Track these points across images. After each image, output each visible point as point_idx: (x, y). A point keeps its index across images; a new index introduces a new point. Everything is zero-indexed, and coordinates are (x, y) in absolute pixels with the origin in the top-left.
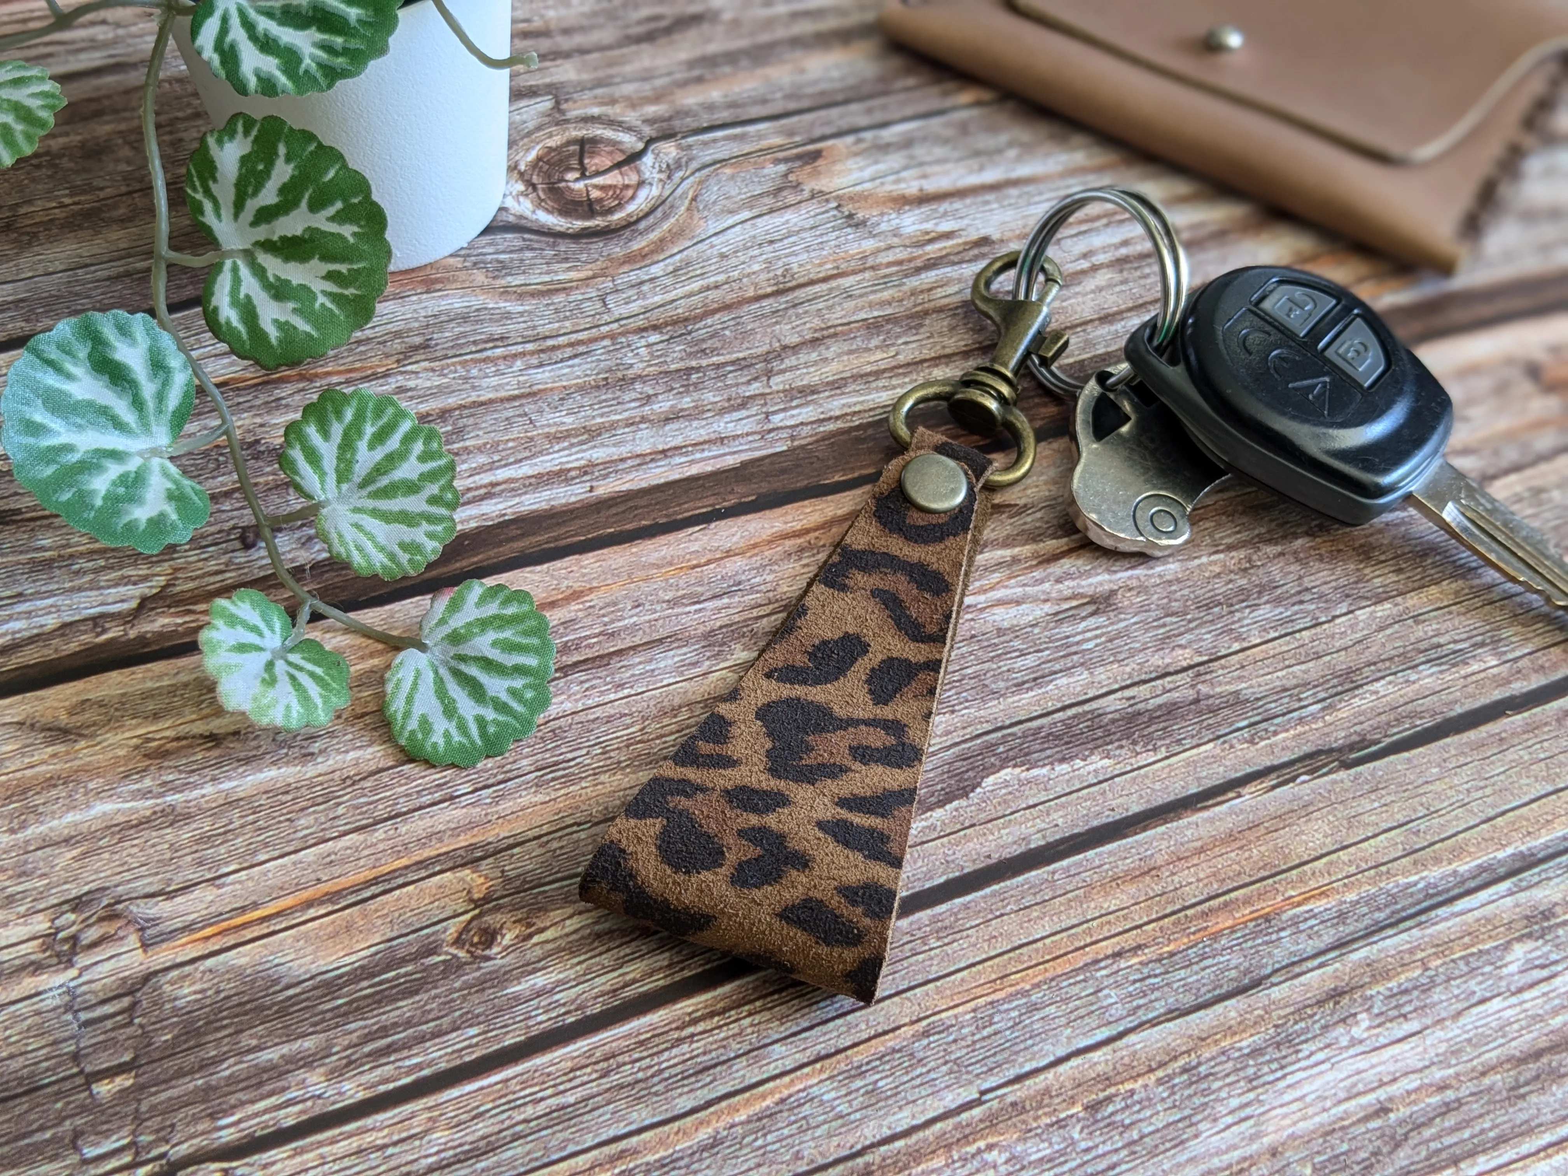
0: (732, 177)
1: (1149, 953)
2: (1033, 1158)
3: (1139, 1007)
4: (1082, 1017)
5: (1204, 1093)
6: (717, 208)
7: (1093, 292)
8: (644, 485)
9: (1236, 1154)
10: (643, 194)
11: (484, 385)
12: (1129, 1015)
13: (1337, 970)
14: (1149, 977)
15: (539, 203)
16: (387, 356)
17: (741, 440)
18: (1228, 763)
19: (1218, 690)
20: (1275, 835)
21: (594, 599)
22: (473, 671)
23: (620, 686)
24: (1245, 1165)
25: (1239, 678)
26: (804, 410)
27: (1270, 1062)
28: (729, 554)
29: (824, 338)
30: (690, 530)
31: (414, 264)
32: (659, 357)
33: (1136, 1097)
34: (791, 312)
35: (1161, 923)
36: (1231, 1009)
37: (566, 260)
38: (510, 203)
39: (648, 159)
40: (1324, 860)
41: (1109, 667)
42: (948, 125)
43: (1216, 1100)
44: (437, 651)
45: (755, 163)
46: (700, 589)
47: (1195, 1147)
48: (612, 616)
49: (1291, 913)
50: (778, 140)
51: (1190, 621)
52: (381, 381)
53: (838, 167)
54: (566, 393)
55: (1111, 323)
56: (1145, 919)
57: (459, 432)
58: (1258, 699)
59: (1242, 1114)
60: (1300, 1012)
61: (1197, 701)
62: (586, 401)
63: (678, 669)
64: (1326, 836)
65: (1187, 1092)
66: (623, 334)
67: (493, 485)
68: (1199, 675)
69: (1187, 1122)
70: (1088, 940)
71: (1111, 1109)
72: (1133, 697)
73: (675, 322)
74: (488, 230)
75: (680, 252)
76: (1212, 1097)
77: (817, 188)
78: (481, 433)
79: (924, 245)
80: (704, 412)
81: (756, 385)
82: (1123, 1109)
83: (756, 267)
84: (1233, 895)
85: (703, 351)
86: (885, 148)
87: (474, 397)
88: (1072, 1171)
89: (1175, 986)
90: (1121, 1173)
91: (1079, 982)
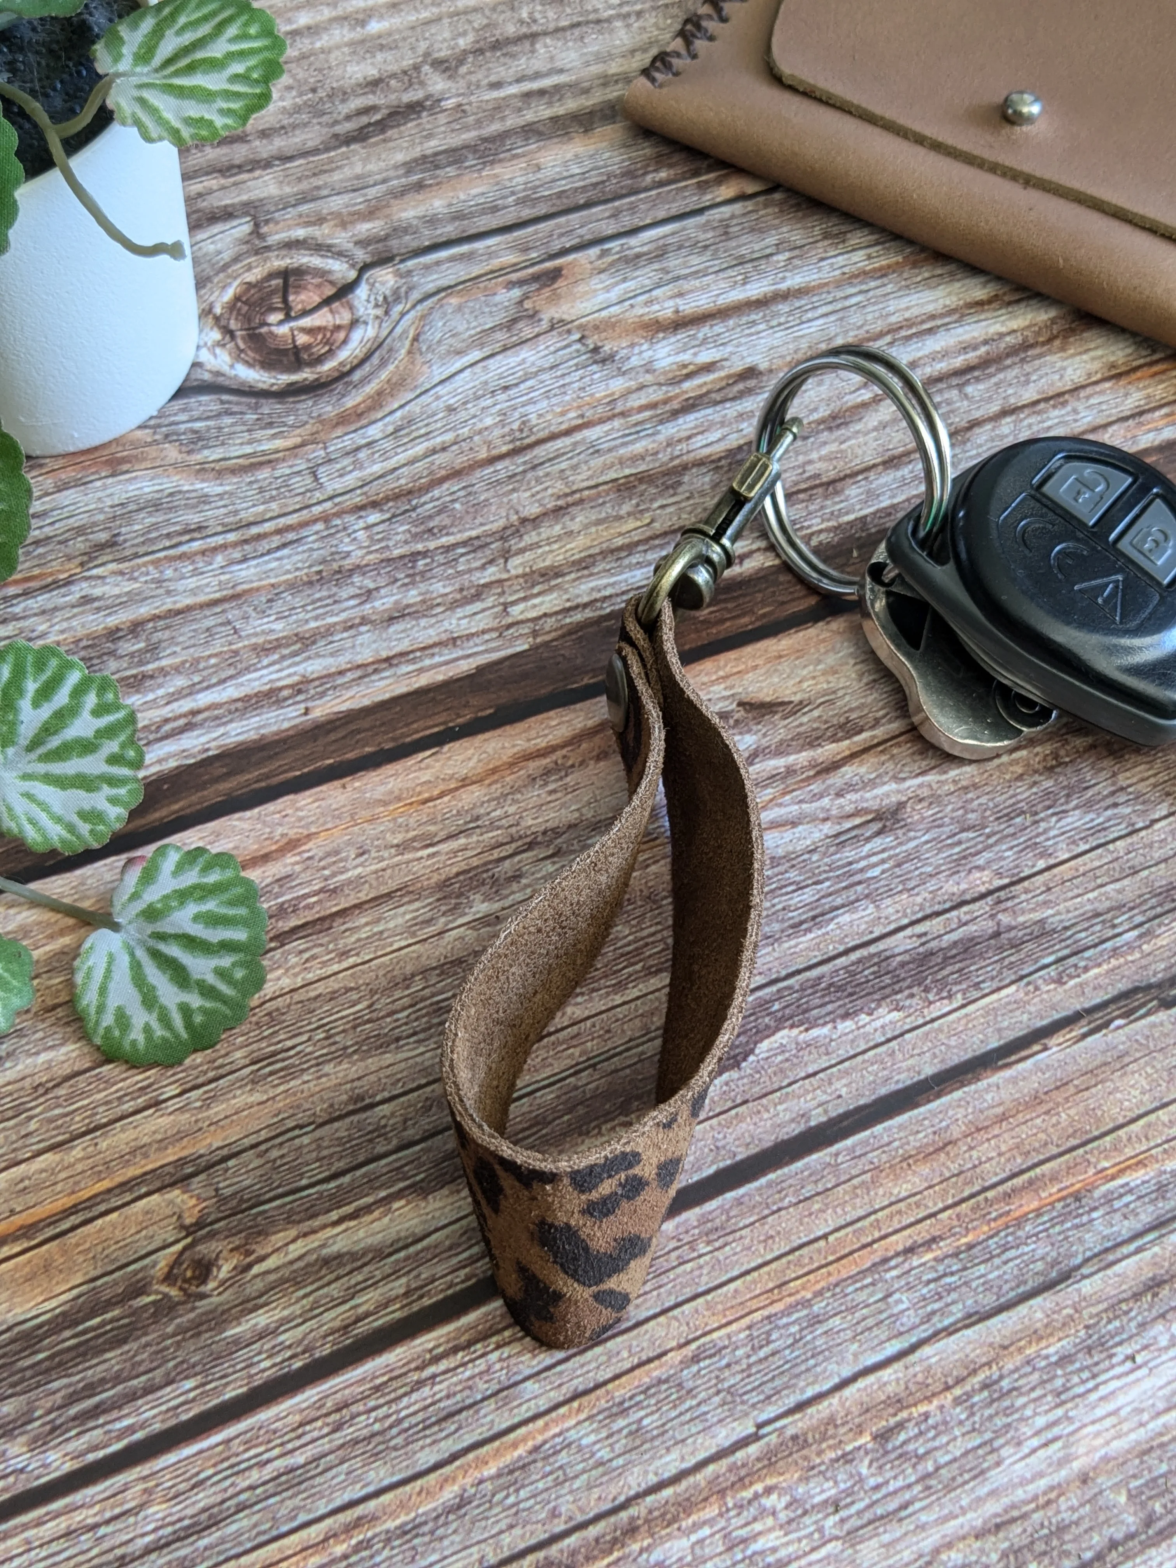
0: (459, 309)
1: (945, 1247)
2: (817, 1500)
3: (934, 1313)
4: (870, 1329)
5: (1007, 1412)
6: (443, 349)
7: (875, 429)
8: (366, 702)
9: (1043, 1483)
10: (357, 335)
11: (181, 589)
12: (922, 1323)
13: (1155, 1255)
14: (945, 1275)
15: (238, 355)
16: (69, 558)
17: (477, 640)
18: (1032, 1009)
19: (1021, 919)
20: (1086, 1094)
21: (313, 848)
22: (174, 951)
23: (344, 954)
24: (1053, 1495)
25: (1045, 903)
26: (548, 598)
27: (1081, 1370)
28: (465, 782)
29: (568, 506)
30: (421, 755)
31: (96, 442)
32: (380, 541)
33: (931, 1421)
34: (530, 475)
35: (958, 1209)
36: (1038, 1309)
37: (270, 425)
38: (205, 356)
39: (362, 292)
40: (1141, 1122)
41: (897, 898)
42: (704, 228)
43: (1022, 1419)
44: (132, 929)
45: (486, 288)
46: (432, 828)
47: (997, 1478)
48: (334, 868)
49: (1104, 1188)
50: (511, 258)
51: (989, 836)
52: (63, 590)
53: (581, 288)
54: (275, 593)
55: (897, 467)
56: (941, 1205)
57: (153, 649)
58: (1066, 928)
59: (1049, 1435)
60: (1114, 1309)
61: (997, 935)
62: (298, 601)
63: (410, 929)
64: (1143, 1093)
65: (987, 1412)
66: (338, 515)
67: (194, 713)
68: (999, 902)
69: (988, 1448)
70: (877, 1235)
71: (903, 1437)
72: (925, 934)
73: (397, 497)
74: (181, 393)
75: (401, 407)
76: (1016, 1416)
77: (557, 316)
78: (178, 649)
79: (680, 382)
80: (432, 607)
81: (492, 569)
82: (916, 1437)
83: (489, 421)
84: (1038, 1170)
85: (430, 530)
86: (634, 261)
87: (169, 604)
88: (859, 1513)
89: (974, 1285)
90: (914, 1513)
91: (866, 1286)
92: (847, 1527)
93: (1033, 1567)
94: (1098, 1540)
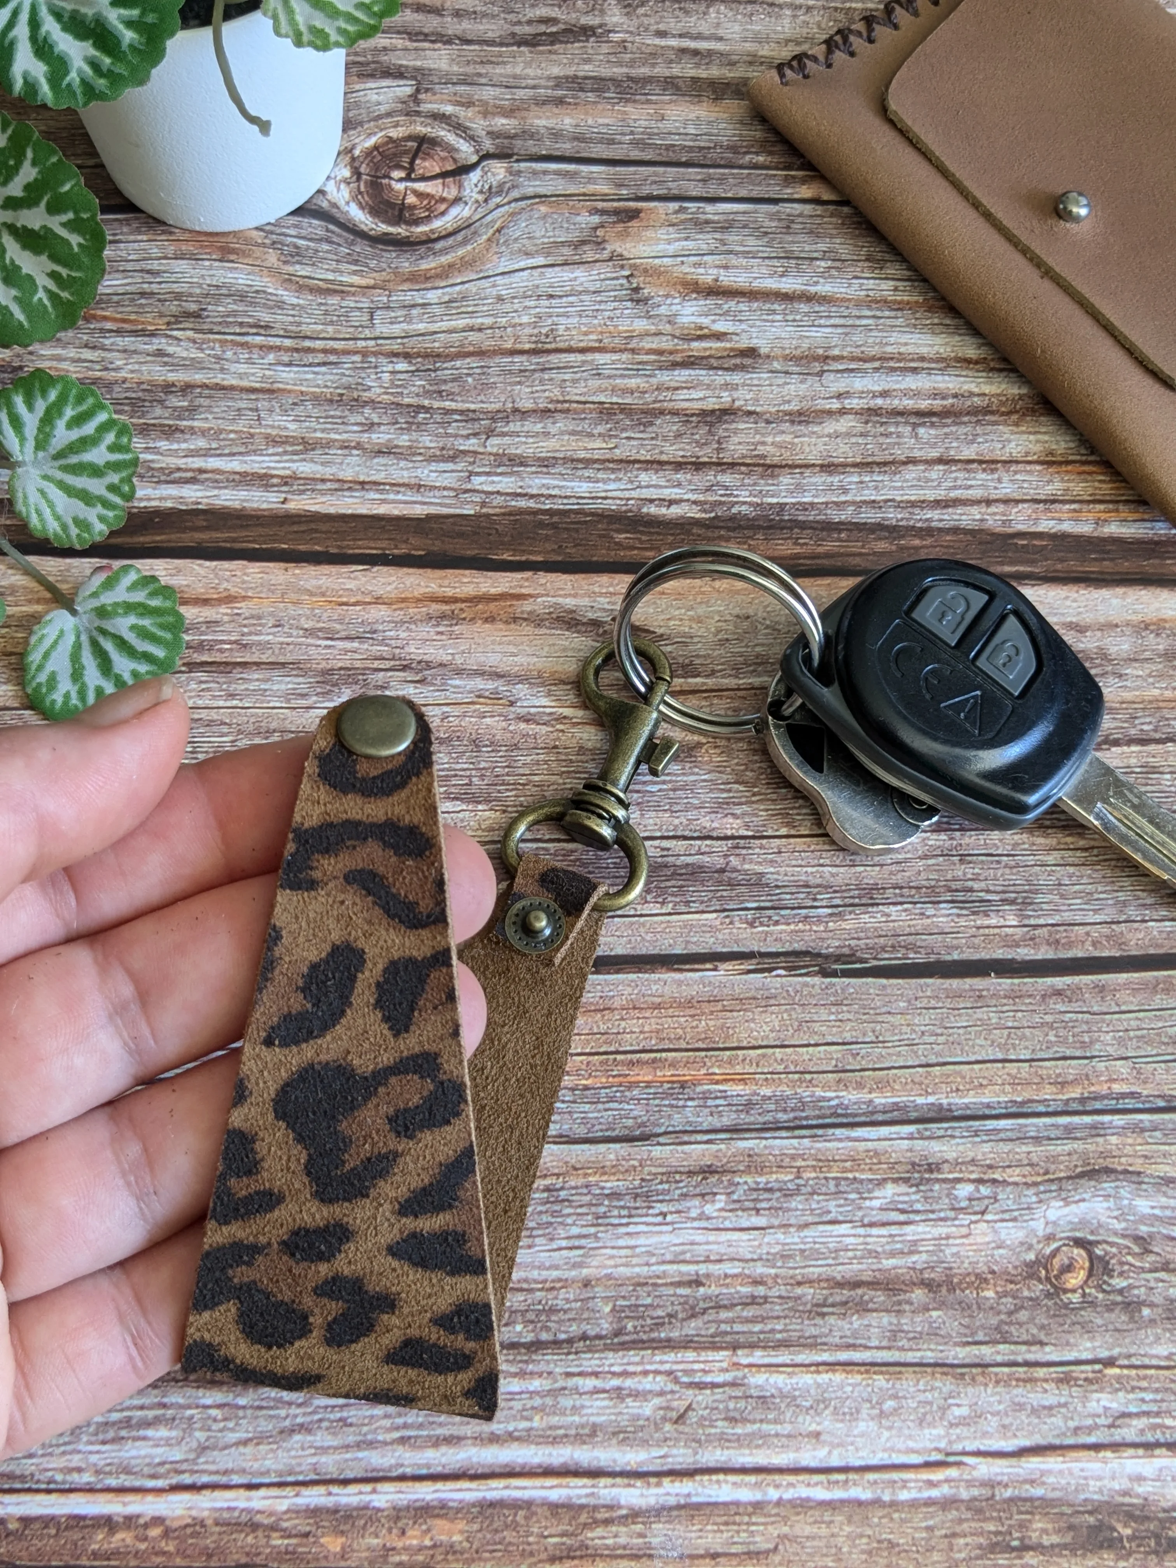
0: (544, 217)
5: (554, 1214)
6: (516, 246)
7: (829, 436)
8: (332, 510)
9: (555, 1274)
10: (454, 211)
11: (233, 370)
13: (720, 1150)
15: (356, 196)
16: (161, 315)
17: (437, 493)
18: (720, 937)
19: (747, 867)
20: (729, 1014)
21: (244, 608)
22: (108, 646)
23: (232, 696)
24: (558, 1285)
25: (772, 861)
26: (506, 480)
27: (623, 1207)
28: (378, 601)
29: (556, 411)
30: (354, 567)
31: (219, 229)
32: (398, 386)
34: (537, 375)
35: (591, 1058)
36: (611, 1152)
37: (356, 262)
38: (330, 188)
39: (475, 176)
40: (759, 1051)
41: (660, 814)
42: (772, 216)
43: (561, 1223)
44: (85, 618)
45: (573, 207)
46: (338, 627)
48: (252, 629)
49: (706, 1087)
50: (604, 188)
51: (754, 795)
52: (146, 339)
53: (649, 233)
54: (302, 399)
55: (831, 473)
56: (579, 1050)
57: (192, 410)
58: (777, 887)
59: (577, 1243)
60: (670, 1175)
61: (722, 871)
62: (315, 412)
63: (287, 696)
64: (772, 1031)
65: (540, 1208)
66: (375, 354)
67: (201, 471)
68: (737, 847)
72: (668, 849)
73: (427, 355)
74: (299, 211)
75: (463, 283)
76: (560, 1220)
77: (619, 250)
78: (210, 417)
79: (693, 340)
80: (414, 454)
81: (473, 441)
83: (525, 319)
84: (664, 1055)
85: (440, 392)
86: (701, 225)
87: (219, 379)
89: (576, 1116)
93: (519, 1328)
94: (574, 1329)
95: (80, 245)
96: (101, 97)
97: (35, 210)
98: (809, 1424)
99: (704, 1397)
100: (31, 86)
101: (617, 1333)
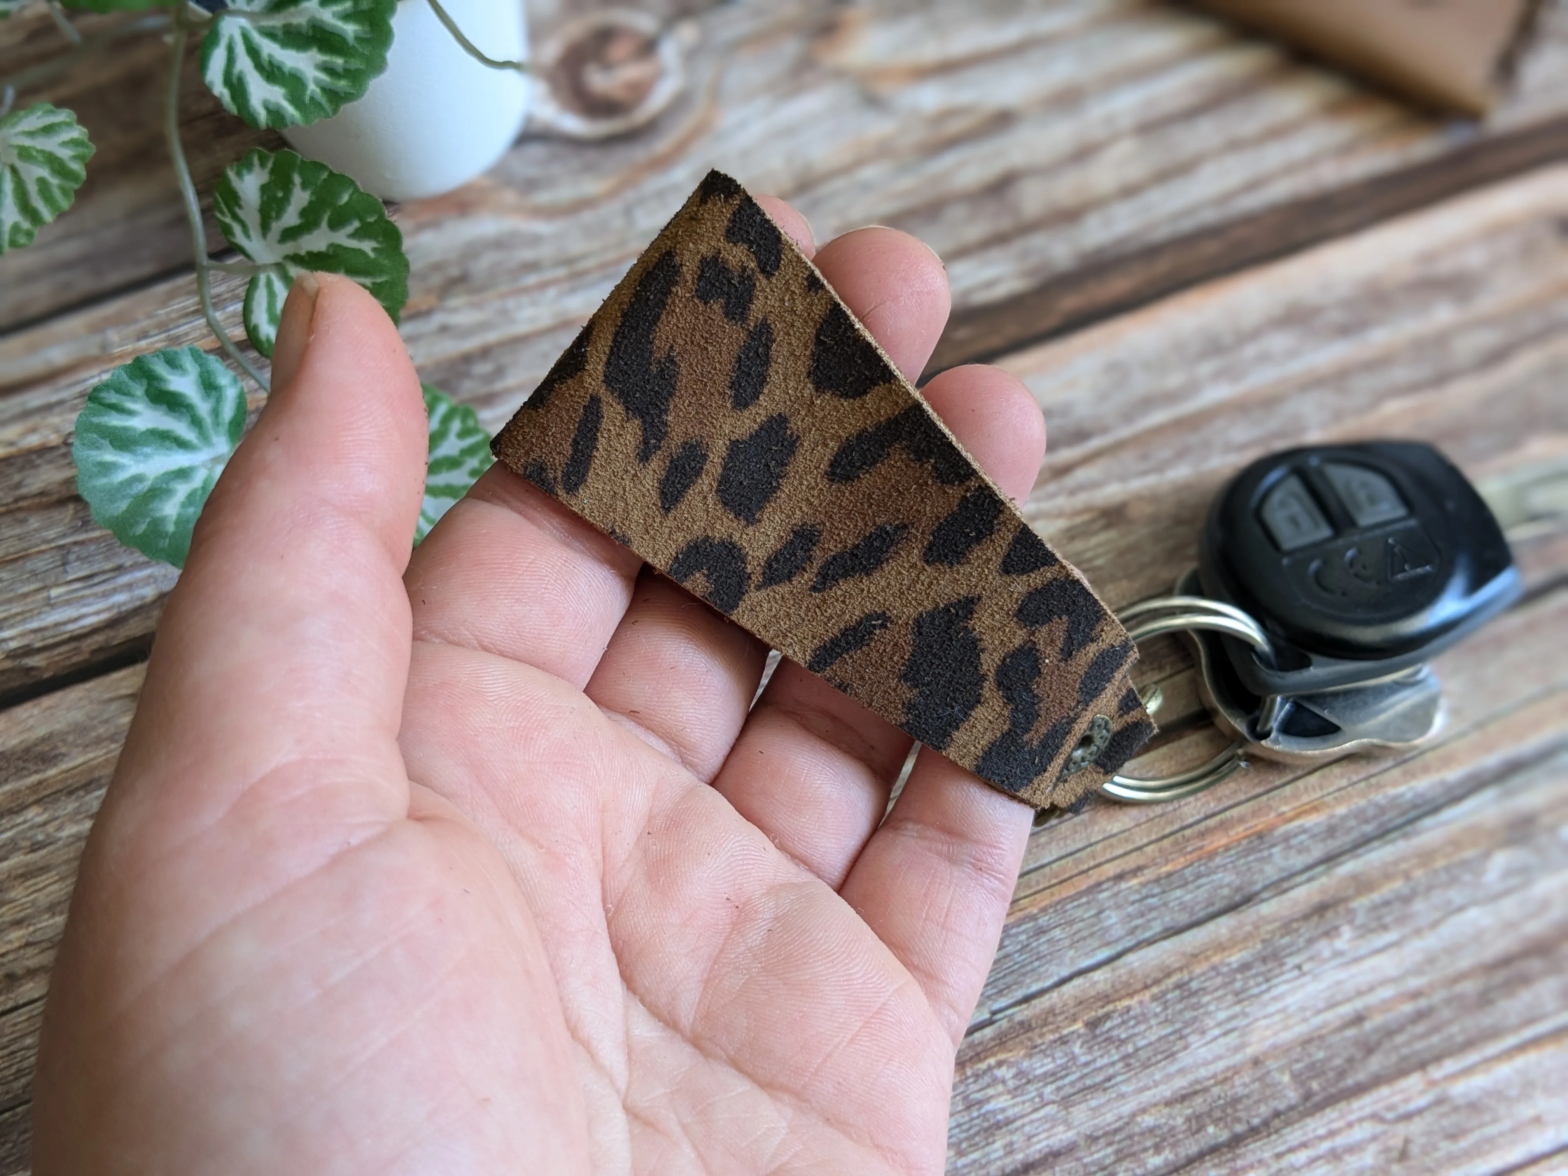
1: (1149, 874)
2: (1039, 1072)
3: (1136, 928)
4: (1084, 939)
5: (1195, 1008)
9: (1221, 1065)
11: (521, 318)
12: (1127, 935)
13: (1324, 884)
14: (1147, 897)
16: (429, 291)
24: (1229, 1074)
27: (1257, 975)
33: (1132, 1013)
35: (1160, 844)
36: (1223, 927)
38: (536, 109)
40: (1318, 775)
43: (1207, 1013)
47: (1185, 1059)
49: (1282, 829)
52: (424, 320)
56: (1145, 841)
57: (499, 371)
59: (1229, 1026)
60: (1288, 927)
65: (1179, 1007)
69: (1177, 1035)
70: (1093, 863)
71: (1108, 1024)
74: (519, 142)
75: (702, 151)
76: (1202, 1011)
82: (1119, 1026)
84: (1228, 814)
87: (512, 331)
88: (1072, 1084)
89: (1171, 905)
90: (1116, 1084)
91: (1083, 904)
92: (1062, 1093)
93: (1211, 1129)
94: (1264, 1110)
95: (374, 250)
96: (348, 97)
97: (316, 233)
98: (1526, 1111)
99: (1416, 1127)
100: (275, 113)
101: (1308, 1096)
